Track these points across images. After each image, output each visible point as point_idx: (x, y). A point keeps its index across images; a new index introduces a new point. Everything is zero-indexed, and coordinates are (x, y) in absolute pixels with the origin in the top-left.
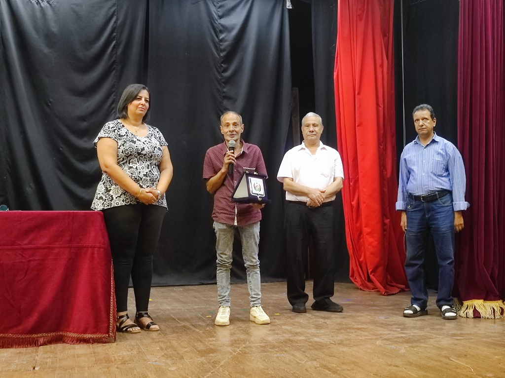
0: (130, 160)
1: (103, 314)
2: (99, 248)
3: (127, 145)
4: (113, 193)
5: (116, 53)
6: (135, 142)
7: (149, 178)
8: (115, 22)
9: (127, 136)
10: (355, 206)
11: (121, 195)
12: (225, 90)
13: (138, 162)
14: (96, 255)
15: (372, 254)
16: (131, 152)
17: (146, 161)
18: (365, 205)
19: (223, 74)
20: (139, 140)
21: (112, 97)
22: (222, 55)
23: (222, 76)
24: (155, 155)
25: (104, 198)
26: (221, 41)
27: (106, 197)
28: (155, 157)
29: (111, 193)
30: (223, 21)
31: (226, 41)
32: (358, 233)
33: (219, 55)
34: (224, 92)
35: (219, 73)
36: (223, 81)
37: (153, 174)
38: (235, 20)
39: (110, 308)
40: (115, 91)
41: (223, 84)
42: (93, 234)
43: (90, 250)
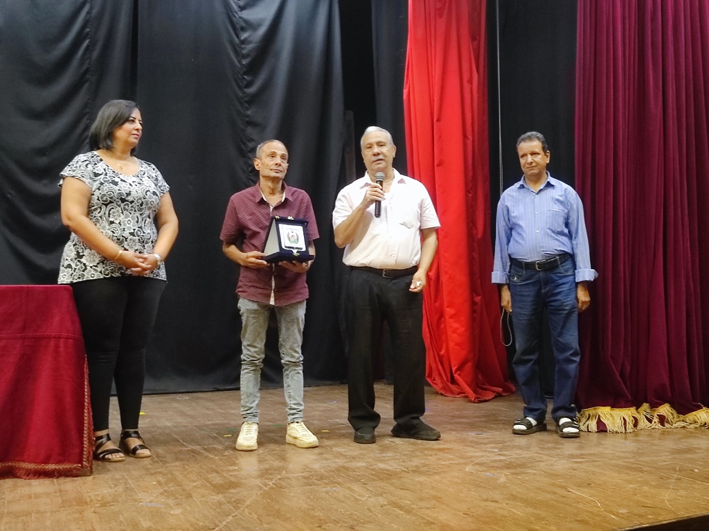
0: (110, 210)
1: (74, 433)
2: (67, 338)
3: (106, 187)
4: (87, 260)
5: (90, 58)
6: (116, 184)
7: (137, 238)
8: (88, 13)
9: (106, 174)
10: (433, 278)
11: (98, 264)
12: (249, 112)
13: (122, 213)
14: (62, 349)
15: (457, 344)
16: (111, 198)
17: (135, 211)
18: (447, 276)
19: (246, 90)
20: (124, 181)
21: (85, 121)
22: (244, 62)
23: (245, 93)
24: (147, 202)
25: (74, 266)
26: (243, 42)
27: (77, 265)
28: (147, 204)
29: (83, 260)
30: (246, 14)
31: (250, 42)
32: (437, 317)
33: (240, 62)
34: (248, 116)
35: (240, 88)
36: (246, 99)
37: (144, 233)
38: (262, 14)
39: (83, 426)
40: (89, 111)
41: (247, 105)
42: (57, 319)
43: (52, 343)
